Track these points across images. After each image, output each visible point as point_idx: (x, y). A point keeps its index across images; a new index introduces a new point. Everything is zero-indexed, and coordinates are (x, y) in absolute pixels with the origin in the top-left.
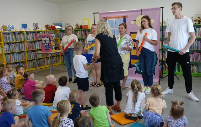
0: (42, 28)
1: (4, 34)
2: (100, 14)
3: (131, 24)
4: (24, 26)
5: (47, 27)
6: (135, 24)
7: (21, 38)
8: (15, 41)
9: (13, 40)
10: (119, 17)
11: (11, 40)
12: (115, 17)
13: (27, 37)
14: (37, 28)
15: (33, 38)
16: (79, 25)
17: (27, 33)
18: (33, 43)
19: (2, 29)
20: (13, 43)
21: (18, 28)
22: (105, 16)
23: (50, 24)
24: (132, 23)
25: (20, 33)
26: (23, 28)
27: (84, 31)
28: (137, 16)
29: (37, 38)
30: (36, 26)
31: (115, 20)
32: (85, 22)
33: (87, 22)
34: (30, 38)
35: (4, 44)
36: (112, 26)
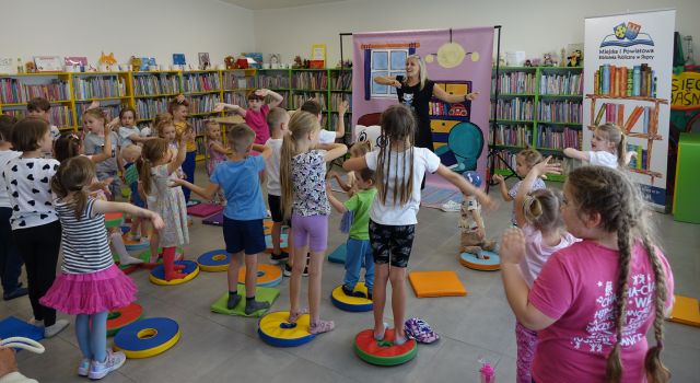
0: (218, 64)
1: (136, 77)
2: (356, 36)
4: (179, 59)
5: (228, 61)
6: (436, 62)
7: (172, 87)
8: (158, 94)
9: (154, 90)
10: (399, 46)
11: (151, 92)
12: (390, 46)
13: (186, 84)
14: (206, 64)
15: (199, 86)
16: (303, 60)
17: (187, 75)
18: (199, 100)
19: (131, 67)
20: (155, 99)
21: (165, 64)
22: (366, 42)
23: (236, 56)
24: (430, 58)
25: (170, 75)
26: (175, 63)
27: (314, 72)
28: (441, 43)
29: (206, 87)
30: (205, 60)
31: (389, 51)
32: (315, 53)
33: (322, 53)
34: (193, 86)
35: (136, 99)
36: (382, 66)
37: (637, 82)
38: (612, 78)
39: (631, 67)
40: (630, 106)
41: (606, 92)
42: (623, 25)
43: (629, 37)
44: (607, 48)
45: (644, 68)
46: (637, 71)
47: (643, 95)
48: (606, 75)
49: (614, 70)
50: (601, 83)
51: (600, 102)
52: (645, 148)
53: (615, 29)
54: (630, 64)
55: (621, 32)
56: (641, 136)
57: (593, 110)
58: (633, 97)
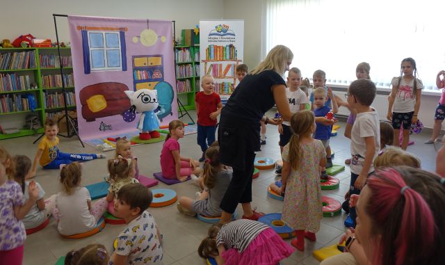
2: (71, 18)
3: (132, 43)
6: (139, 42)
10: (112, 29)
12: (104, 29)
22: (82, 24)
24: (135, 40)
28: (142, 29)
31: (104, 33)
36: (99, 45)
37: (228, 53)
38: (215, 51)
39: (225, 46)
40: (225, 64)
41: (212, 58)
42: (220, 25)
43: (223, 31)
44: (212, 36)
45: (231, 46)
46: (228, 48)
47: (231, 59)
48: (212, 49)
49: (216, 47)
50: (210, 54)
51: (209, 64)
52: (233, 83)
53: (216, 27)
54: (224, 44)
55: (220, 29)
56: (231, 78)
57: (205, 68)
58: (226, 60)
